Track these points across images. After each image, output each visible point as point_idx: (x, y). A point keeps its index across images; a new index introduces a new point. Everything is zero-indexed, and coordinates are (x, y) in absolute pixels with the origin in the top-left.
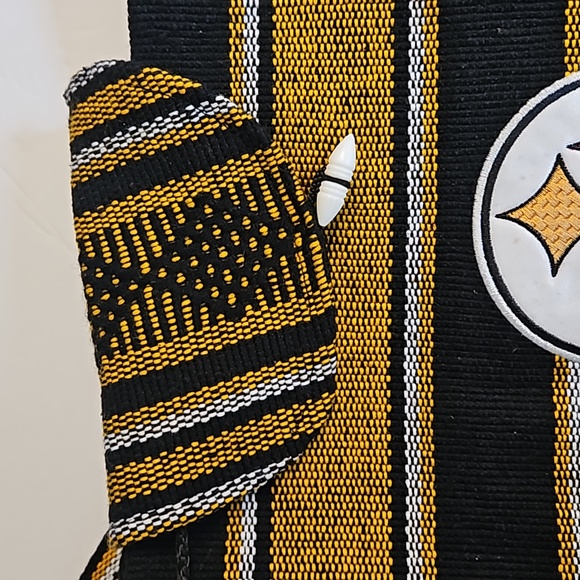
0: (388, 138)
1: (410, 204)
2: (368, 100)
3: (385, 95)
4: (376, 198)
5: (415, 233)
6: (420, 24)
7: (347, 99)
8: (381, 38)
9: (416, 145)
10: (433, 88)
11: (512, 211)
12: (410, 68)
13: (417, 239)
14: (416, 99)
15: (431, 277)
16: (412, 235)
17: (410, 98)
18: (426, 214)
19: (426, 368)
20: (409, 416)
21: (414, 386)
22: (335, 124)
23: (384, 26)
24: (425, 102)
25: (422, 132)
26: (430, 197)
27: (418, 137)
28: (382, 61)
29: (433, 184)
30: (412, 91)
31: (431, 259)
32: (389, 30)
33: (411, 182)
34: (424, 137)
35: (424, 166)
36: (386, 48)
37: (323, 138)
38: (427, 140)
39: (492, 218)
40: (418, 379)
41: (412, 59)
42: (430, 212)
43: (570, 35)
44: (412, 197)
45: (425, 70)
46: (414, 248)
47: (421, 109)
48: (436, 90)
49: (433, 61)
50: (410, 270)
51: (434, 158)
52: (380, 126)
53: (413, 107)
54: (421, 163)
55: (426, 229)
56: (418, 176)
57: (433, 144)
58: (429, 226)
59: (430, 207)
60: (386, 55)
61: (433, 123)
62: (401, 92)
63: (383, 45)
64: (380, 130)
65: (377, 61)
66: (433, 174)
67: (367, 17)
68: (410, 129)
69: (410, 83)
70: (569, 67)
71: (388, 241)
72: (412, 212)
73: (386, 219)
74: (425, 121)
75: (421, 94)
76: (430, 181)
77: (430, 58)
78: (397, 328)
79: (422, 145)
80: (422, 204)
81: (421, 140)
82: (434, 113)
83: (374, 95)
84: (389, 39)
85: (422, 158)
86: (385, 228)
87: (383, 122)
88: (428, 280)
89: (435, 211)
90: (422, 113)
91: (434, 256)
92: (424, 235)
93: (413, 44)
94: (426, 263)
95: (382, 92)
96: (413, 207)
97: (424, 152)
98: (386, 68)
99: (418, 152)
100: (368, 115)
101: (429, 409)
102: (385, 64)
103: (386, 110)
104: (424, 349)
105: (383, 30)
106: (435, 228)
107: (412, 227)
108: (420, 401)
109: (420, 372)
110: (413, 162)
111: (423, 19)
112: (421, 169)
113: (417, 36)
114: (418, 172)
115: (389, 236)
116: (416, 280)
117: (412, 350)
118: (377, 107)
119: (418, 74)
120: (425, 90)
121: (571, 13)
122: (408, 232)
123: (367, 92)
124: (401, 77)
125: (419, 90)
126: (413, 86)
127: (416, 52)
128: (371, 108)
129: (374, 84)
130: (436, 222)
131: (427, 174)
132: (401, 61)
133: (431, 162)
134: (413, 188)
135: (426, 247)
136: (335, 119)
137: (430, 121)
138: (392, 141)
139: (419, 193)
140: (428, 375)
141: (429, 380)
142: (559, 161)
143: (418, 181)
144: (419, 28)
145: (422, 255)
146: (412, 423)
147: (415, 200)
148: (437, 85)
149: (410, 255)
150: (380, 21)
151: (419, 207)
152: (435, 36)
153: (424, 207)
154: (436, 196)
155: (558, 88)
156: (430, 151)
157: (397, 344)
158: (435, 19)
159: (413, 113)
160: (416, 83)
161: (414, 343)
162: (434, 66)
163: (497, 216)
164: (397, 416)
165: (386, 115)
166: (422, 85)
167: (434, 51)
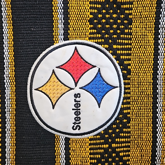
1: (6, 86)
5: (8, 95)
6: (7, 26)
9: (7, 66)
10: (12, 47)
11: (39, 88)
13: (9, 97)
15: (14, 110)
16: (7, 96)
17: (4, 50)
18: (12, 89)
19: (13, 140)
20: (7, 157)
21: (9, 147)
24: (9, 52)
25: (9, 62)
29: (13, 79)
30: (5, 48)
31: (14, 104)
33: (6, 78)
35: (10, 73)
39: (33, 90)
40: (10, 144)
41: (5, 37)
43: (55, 31)
44: (6, 83)
45: (9, 41)
46: (8, 100)
47: (8, 54)
51: (13, 70)
53: (5, 53)
55: (12, 94)
56: (8, 76)
57: (13, 66)
58: (13, 93)
59: (13, 87)
61: (13, 59)
66: (13, 75)
70: (55, 42)
79: (9, 66)
80: (10, 86)
81: (9, 64)
82: (12, 55)
85: (9, 70)
88: (13, 111)
89: (15, 88)
90: (9, 56)
91: (15, 103)
92: (11, 96)
97: (10, 68)
101: (14, 155)
104: (12, 134)
106: (15, 93)
107: (7, 93)
108: (11, 152)
109: (11, 142)
111: (7, 24)
112: (9, 74)
116: (9, 111)
117: (8, 135)
119: (7, 42)
120: (9, 48)
121: (55, 24)
126: (5, 46)
131: (11, 75)
133: (12, 72)
134: (6, 80)
140: (14, 143)
141: (14, 145)
142: (53, 72)
143: (8, 78)
145: (11, 103)
147: (7, 84)
148: (13, 46)
149: (7, 103)
152: (11, 30)
153: (11, 86)
154: (15, 83)
155: (52, 48)
158: (11, 24)
159: (6, 55)
161: (9, 132)
162: (12, 40)
163: (35, 90)
166: (8, 46)
167: (12, 35)
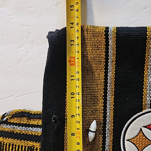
0: (102, 120)
1: (106, 136)
2: (98, 111)
3: (101, 110)
4: (99, 134)
5: (108, 142)
6: (110, 95)
7: (93, 111)
8: (101, 98)
9: (108, 122)
10: (112, 110)
11: (130, 139)
12: (107, 105)
16: (107, 143)
24: (110, 113)
25: (110, 119)
27: (109, 120)
28: (101, 103)
29: (112, 131)
30: (108, 110)
31: (111, 149)
32: (102, 96)
33: (107, 130)
35: (110, 127)
36: (102, 100)
37: (87, 120)
38: (111, 121)
41: (108, 103)
42: (111, 138)
43: (144, 102)
45: (111, 106)
47: (110, 114)
48: (113, 110)
51: (112, 126)
52: (100, 117)
53: (108, 113)
54: (109, 126)
55: (110, 141)
56: (108, 129)
58: (111, 141)
59: (111, 137)
60: (102, 101)
61: (112, 118)
62: (105, 110)
65: (100, 103)
67: (98, 93)
68: (107, 118)
69: (107, 108)
70: (144, 109)
71: (101, 144)
72: (107, 137)
73: (101, 139)
74: (110, 117)
75: (110, 111)
81: (109, 121)
82: (112, 116)
84: (103, 98)
86: (101, 141)
90: (110, 115)
92: (110, 143)
93: (108, 100)
94: (110, 149)
95: (101, 109)
96: (107, 136)
97: (110, 124)
99: (109, 124)
100: (97, 115)
102: (102, 103)
103: (101, 114)
107: (107, 141)
110: (107, 126)
111: (110, 94)
113: (109, 98)
114: (109, 129)
115: (101, 143)
118: (99, 113)
119: (109, 106)
120: (110, 110)
121: (144, 97)
122: (106, 142)
123: (97, 110)
124: (105, 106)
125: (109, 110)
126: (108, 109)
127: (109, 101)
128: (98, 113)
129: (99, 108)
130: (112, 140)
131: (111, 129)
132: (105, 103)
134: (107, 132)
135: (110, 146)
136: (90, 116)
137: (112, 117)
138: (103, 121)
142: (141, 130)
143: (108, 130)
144: (109, 96)
145: (109, 148)
147: (108, 135)
148: (113, 109)
149: (106, 148)
150: (101, 94)
151: (108, 136)
152: (113, 98)
154: (112, 134)
155: (141, 114)
156: (111, 124)
158: (113, 95)
159: (108, 115)
160: (109, 108)
162: (113, 105)
163: (127, 140)
167: (113, 102)
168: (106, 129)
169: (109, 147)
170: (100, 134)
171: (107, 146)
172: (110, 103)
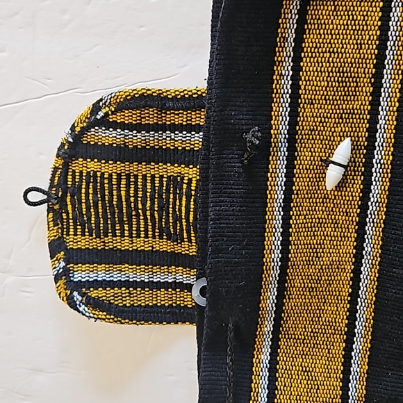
0: (364, 139)
2: (354, 116)
3: (365, 114)
4: (353, 173)
7: (342, 115)
8: (365, 80)
12: (381, 99)
14: (383, 117)
22: (333, 130)
23: (368, 73)
26: (386, 175)
27: (382, 139)
28: (365, 94)
32: (371, 75)
34: (386, 140)
36: (368, 86)
37: (325, 137)
38: (388, 142)
42: (385, 184)
48: (396, 113)
49: (396, 97)
50: (370, 216)
52: (360, 131)
54: (383, 155)
60: (368, 91)
62: (374, 112)
63: (366, 84)
64: (360, 134)
65: (361, 93)
67: (359, 67)
68: (378, 134)
69: (380, 108)
71: (358, 199)
72: (374, 183)
73: (358, 186)
74: (387, 131)
75: (387, 115)
76: (386, 166)
77: (394, 94)
78: (359, 248)
83: (358, 113)
84: (371, 80)
86: (357, 191)
87: (361, 129)
94: (380, 213)
95: (363, 112)
96: (375, 180)
98: (367, 98)
99: (381, 148)
100: (353, 125)
102: (366, 95)
103: (364, 123)
105: (367, 76)
110: (377, 154)
114: (380, 160)
115: (359, 196)
118: (359, 120)
122: (371, 195)
123: (354, 112)
124: (375, 104)
125: (385, 113)
127: (386, 89)
128: (355, 120)
129: (358, 106)
130: (388, 190)
132: (376, 94)
135: (381, 204)
136: (333, 127)
137: (390, 131)
138: (366, 141)
139: (379, 172)
144: (389, 76)
146: (362, 300)
150: (366, 70)
151: (379, 180)
156: (388, 149)
157: (358, 257)
160: (384, 108)
164: (354, 295)
165: (364, 125)
168: (374, 161)
169: (379, 206)
170: (357, 173)
171: (372, 203)
172: (389, 93)
